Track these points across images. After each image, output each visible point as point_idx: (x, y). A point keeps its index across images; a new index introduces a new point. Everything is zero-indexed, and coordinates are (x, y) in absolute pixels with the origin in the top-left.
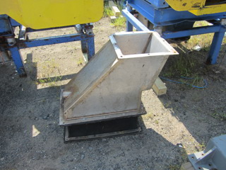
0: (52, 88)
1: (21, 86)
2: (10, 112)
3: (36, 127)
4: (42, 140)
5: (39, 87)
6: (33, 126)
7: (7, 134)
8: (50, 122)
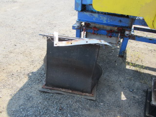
0: (137, 71)
1: (115, 61)
2: (108, 76)
3: (124, 94)
4: (127, 105)
5: (128, 67)
6: (122, 92)
7: (105, 89)
8: (134, 96)
